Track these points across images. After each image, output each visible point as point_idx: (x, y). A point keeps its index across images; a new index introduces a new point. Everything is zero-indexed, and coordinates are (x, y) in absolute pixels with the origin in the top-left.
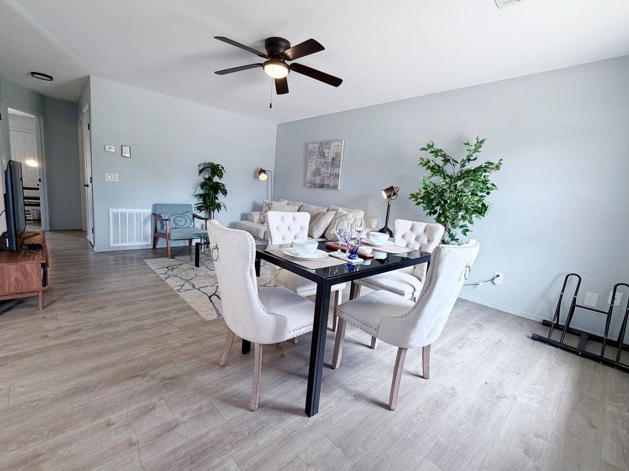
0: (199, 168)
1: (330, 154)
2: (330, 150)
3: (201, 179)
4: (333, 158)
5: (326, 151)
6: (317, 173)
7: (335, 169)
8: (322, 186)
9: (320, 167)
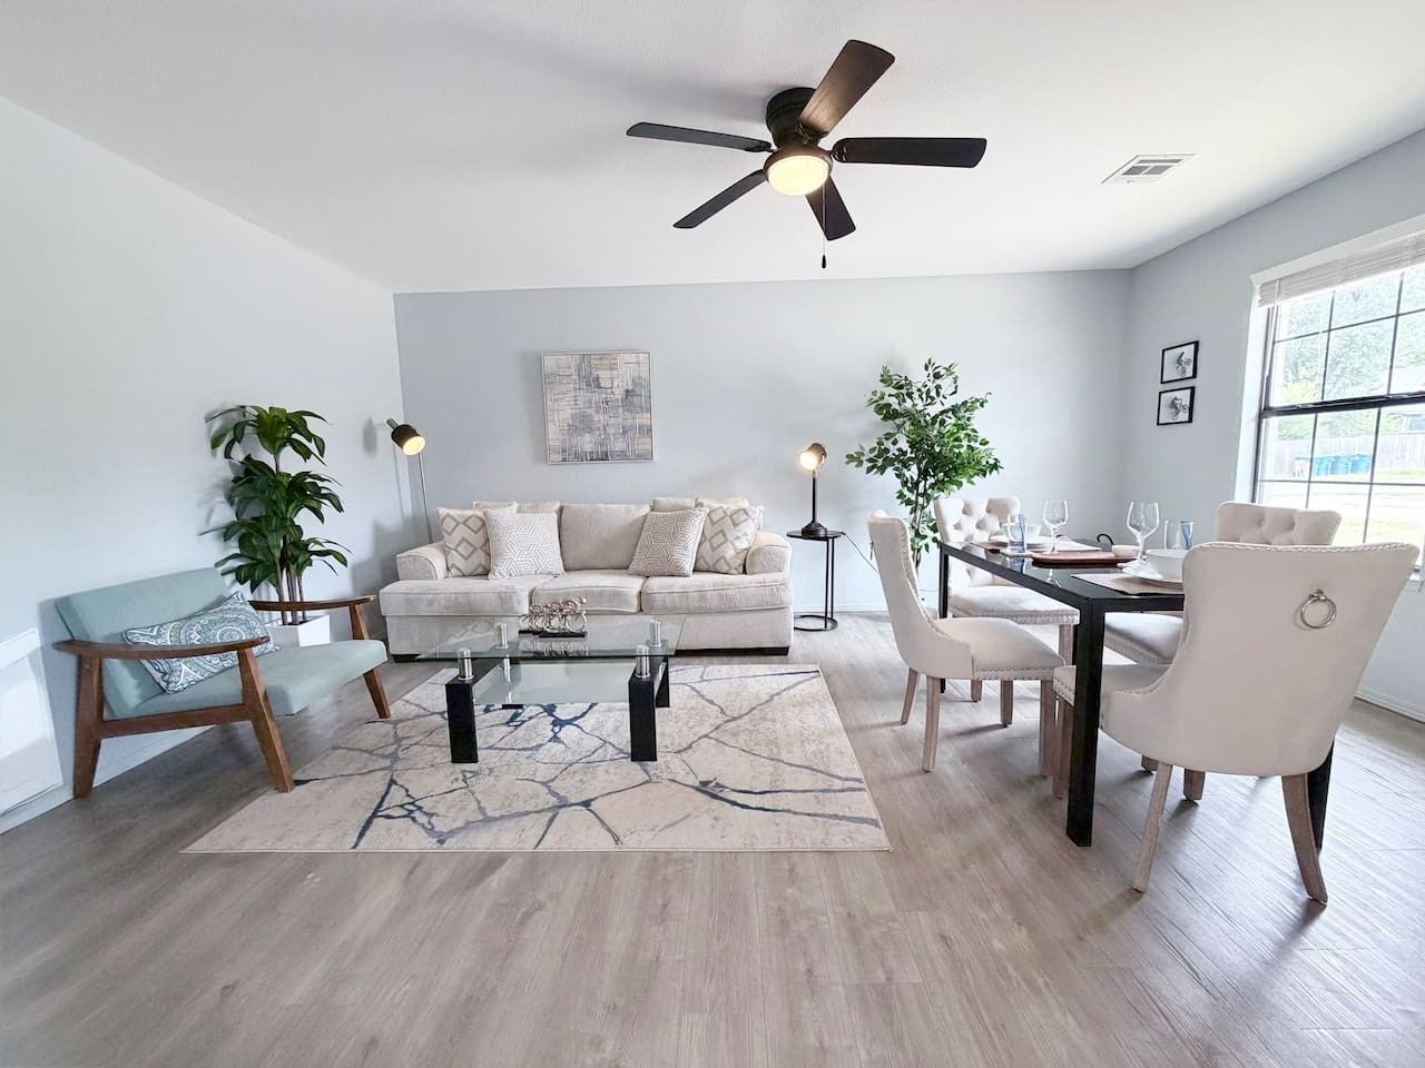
0: (210, 430)
1: (617, 381)
2: (615, 373)
3: (220, 469)
4: (627, 391)
5: (602, 374)
6: (582, 424)
7: (638, 416)
8: (604, 457)
9: (589, 411)
